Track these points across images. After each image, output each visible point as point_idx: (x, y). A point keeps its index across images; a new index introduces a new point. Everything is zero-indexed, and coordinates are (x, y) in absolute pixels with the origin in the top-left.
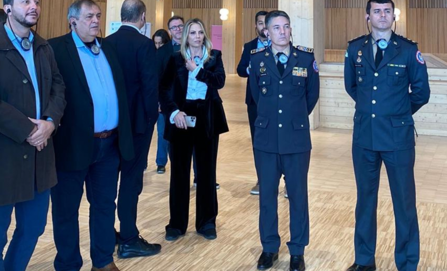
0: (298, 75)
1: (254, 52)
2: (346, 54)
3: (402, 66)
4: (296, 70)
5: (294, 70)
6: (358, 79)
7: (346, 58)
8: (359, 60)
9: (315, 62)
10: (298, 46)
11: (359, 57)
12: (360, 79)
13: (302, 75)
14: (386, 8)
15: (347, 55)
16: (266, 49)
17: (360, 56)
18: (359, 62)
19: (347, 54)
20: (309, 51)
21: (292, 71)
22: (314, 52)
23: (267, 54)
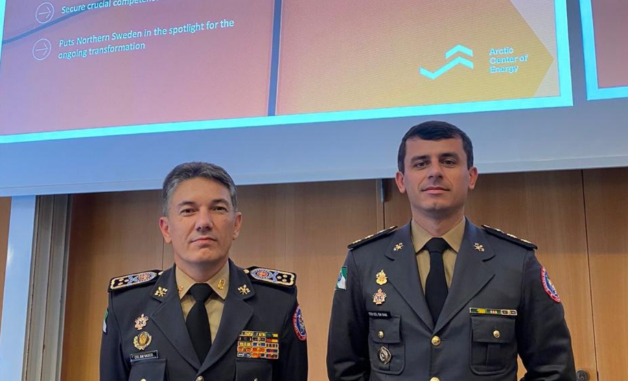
0: (253, 355)
1: (120, 286)
2: (339, 280)
3: (509, 312)
4: (248, 339)
5: (243, 339)
6: (378, 353)
7: (339, 291)
8: (379, 298)
9: (299, 313)
10: (250, 269)
11: (380, 291)
12: (385, 353)
13: (265, 353)
14: (446, 150)
15: (342, 285)
16: (158, 277)
17: (382, 287)
18: (379, 302)
19: (343, 279)
20: (284, 283)
21: (235, 344)
22: (296, 284)
23: (160, 292)
